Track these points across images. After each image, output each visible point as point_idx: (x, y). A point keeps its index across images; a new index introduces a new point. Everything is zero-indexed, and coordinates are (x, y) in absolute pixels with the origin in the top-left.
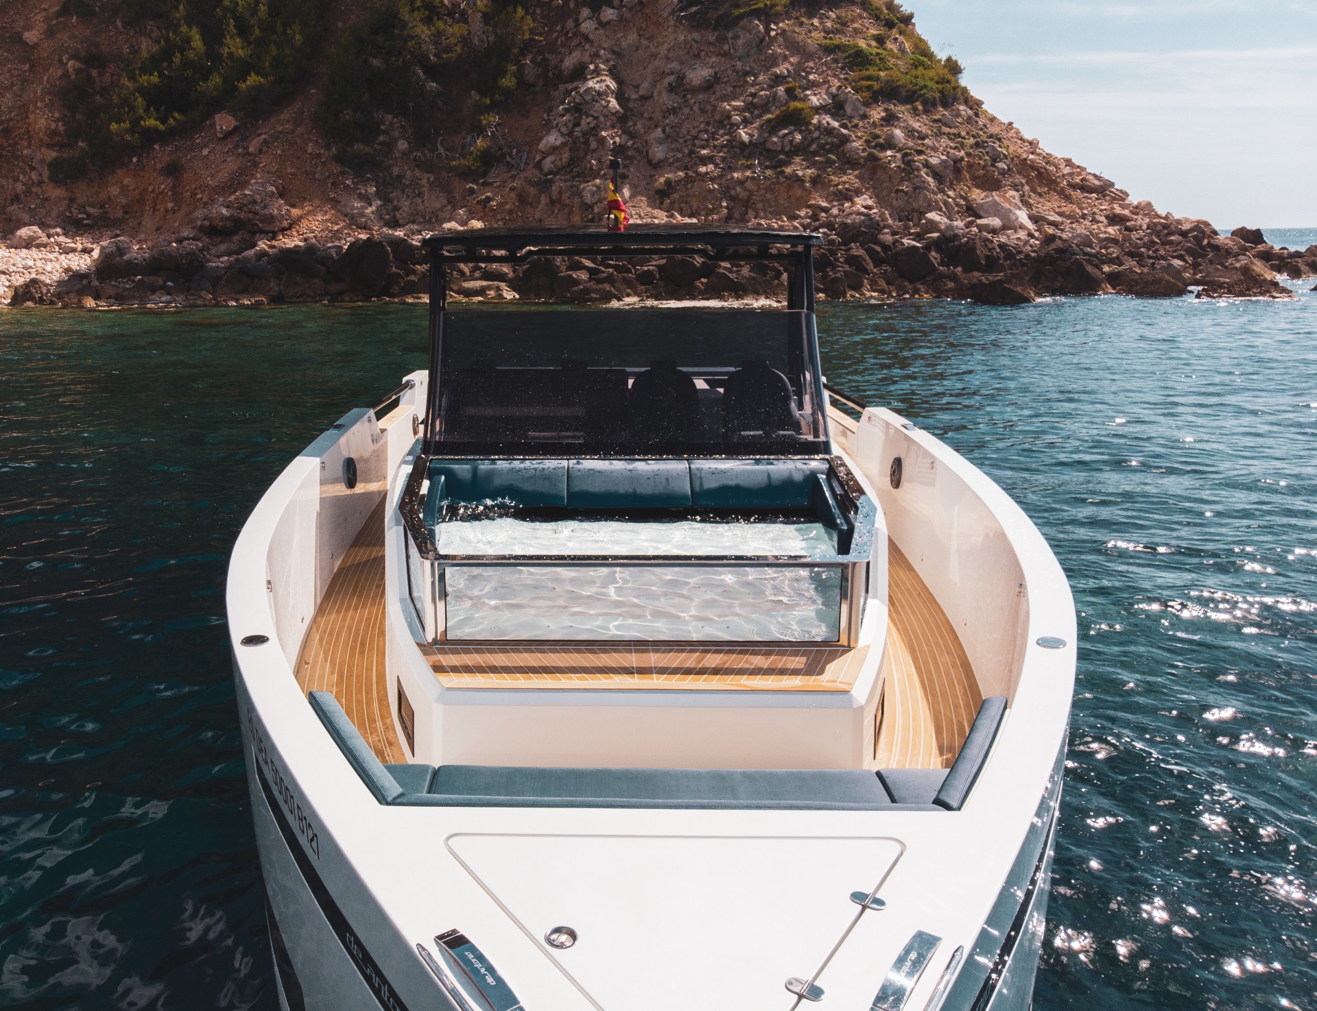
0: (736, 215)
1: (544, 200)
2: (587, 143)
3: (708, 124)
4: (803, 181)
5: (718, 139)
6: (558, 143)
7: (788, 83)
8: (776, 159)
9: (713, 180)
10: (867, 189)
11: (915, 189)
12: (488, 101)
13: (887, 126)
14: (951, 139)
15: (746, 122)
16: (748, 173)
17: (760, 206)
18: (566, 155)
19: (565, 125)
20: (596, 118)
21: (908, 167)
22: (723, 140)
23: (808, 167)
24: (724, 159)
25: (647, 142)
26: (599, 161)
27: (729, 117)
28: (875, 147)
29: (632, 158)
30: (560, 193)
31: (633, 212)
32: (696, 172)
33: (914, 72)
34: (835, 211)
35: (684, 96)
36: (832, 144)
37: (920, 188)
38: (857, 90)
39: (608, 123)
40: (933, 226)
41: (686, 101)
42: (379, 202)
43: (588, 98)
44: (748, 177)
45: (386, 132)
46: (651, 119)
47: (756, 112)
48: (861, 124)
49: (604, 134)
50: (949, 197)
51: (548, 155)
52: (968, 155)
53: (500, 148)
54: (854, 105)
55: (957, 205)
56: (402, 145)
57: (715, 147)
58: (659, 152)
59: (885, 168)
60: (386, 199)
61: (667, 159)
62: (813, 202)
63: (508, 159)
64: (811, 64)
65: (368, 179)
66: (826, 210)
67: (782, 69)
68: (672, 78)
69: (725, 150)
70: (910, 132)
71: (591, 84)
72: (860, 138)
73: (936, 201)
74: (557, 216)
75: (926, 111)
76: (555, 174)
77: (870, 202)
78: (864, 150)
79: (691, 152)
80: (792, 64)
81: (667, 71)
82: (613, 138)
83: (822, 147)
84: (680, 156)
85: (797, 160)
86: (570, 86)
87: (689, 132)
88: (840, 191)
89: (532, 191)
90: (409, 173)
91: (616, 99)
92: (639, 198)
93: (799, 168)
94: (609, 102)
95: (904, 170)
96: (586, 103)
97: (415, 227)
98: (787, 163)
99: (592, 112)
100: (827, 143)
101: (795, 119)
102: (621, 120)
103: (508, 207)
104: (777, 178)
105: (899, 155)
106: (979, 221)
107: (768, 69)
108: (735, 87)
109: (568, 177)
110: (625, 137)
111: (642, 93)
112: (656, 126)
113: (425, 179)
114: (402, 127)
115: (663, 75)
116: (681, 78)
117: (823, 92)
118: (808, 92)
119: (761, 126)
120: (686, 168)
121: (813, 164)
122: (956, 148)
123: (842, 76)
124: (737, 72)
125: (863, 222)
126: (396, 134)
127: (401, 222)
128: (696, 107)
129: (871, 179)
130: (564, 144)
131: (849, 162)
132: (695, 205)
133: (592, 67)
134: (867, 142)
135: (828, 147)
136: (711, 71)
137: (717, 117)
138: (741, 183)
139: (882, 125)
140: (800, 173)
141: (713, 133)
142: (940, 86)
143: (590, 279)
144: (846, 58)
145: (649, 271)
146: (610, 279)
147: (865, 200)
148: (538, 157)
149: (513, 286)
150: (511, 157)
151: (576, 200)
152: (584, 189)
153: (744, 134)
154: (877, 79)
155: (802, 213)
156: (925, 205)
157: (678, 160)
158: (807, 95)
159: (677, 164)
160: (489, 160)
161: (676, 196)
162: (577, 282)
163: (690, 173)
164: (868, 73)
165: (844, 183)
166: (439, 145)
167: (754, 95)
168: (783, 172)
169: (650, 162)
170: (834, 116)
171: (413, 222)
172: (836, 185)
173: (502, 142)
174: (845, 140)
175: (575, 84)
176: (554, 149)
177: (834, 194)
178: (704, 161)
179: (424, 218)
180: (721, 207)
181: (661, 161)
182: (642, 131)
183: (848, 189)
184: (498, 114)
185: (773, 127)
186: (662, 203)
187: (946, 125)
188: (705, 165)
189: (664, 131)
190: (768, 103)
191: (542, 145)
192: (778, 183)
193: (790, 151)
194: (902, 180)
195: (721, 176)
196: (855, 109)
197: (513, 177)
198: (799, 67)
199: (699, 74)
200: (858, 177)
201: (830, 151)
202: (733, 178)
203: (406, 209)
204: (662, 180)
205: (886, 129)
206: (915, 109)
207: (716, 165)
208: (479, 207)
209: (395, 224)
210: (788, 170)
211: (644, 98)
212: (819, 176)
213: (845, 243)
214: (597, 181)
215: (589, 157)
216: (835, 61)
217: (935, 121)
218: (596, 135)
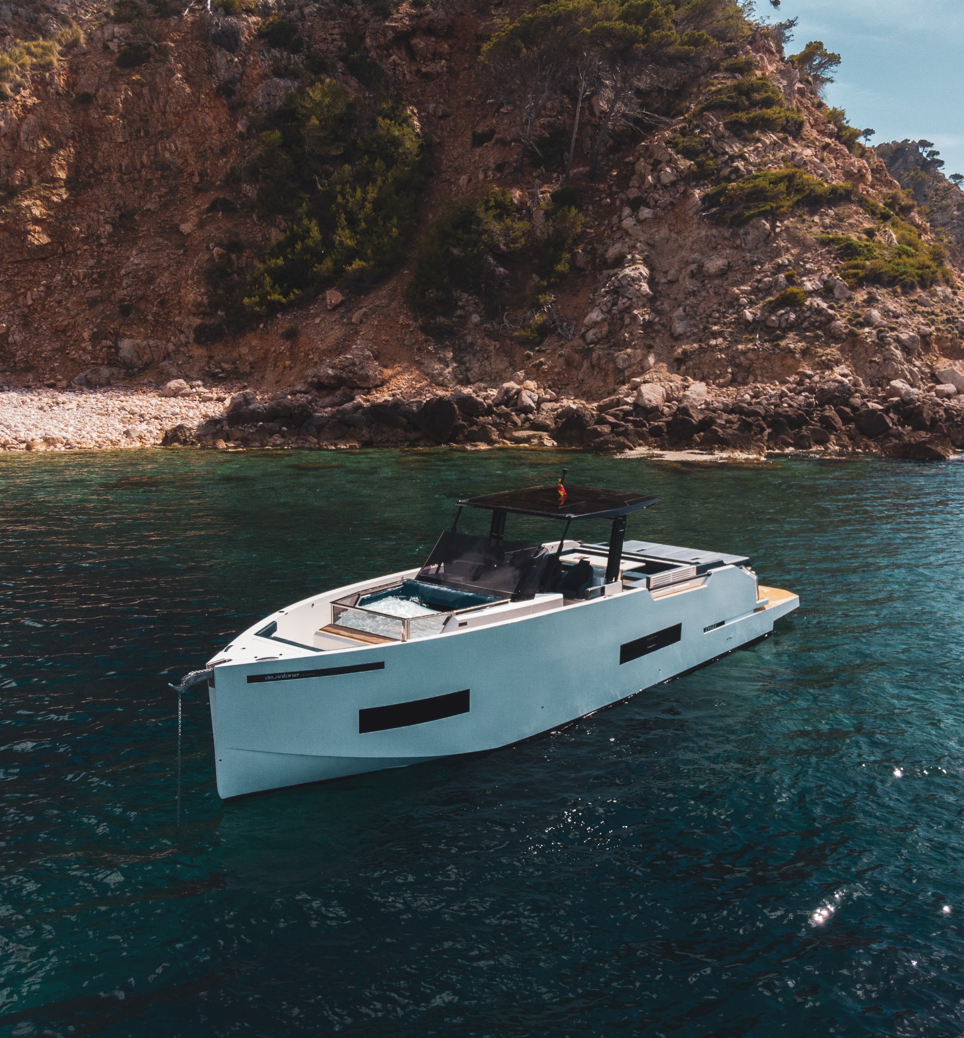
0: (740, 379)
1: (586, 364)
2: (622, 319)
3: (720, 304)
4: (794, 353)
5: (727, 317)
6: (599, 319)
7: (788, 270)
8: (773, 333)
9: (721, 351)
10: (846, 360)
11: (885, 360)
12: (545, 283)
13: (868, 306)
14: (924, 317)
15: (751, 303)
16: (750, 346)
17: (759, 372)
18: (605, 329)
19: (605, 304)
20: (630, 299)
21: (881, 341)
22: (732, 318)
23: (800, 341)
24: (731, 334)
25: (671, 318)
26: (631, 334)
27: (738, 299)
28: (855, 325)
29: (658, 332)
30: (599, 358)
31: (655, 376)
32: (708, 344)
33: (897, 260)
34: (816, 378)
35: (703, 281)
36: (821, 322)
37: (889, 359)
38: (844, 277)
39: (640, 303)
40: (895, 391)
41: (704, 285)
42: (455, 365)
43: (624, 283)
44: (749, 349)
45: (462, 308)
46: (676, 299)
47: (761, 295)
48: (846, 305)
49: (636, 312)
50: (915, 366)
51: (591, 328)
52: (938, 330)
53: (554, 322)
54: (841, 289)
55: (922, 373)
56: (475, 318)
57: (725, 324)
58: (679, 328)
59: (862, 342)
60: (461, 362)
61: (685, 333)
62: (801, 370)
63: (559, 330)
64: (809, 255)
65: (447, 346)
66: (810, 377)
67: (784, 259)
68: (693, 267)
69: (733, 326)
70: (886, 312)
71: (627, 271)
72: (844, 317)
73: (902, 370)
74: (595, 378)
75: (904, 293)
76: (596, 343)
77: (846, 371)
78: (846, 327)
79: (705, 328)
80: (792, 255)
81: (690, 260)
82: (643, 315)
83: (812, 324)
84: (696, 330)
85: (791, 335)
86: (612, 272)
87: (705, 311)
88: (823, 362)
89: (577, 357)
90: (479, 341)
91: (648, 283)
92: (661, 364)
93: (791, 342)
94: (641, 286)
95: (878, 344)
96: (623, 286)
97: (482, 385)
98: (782, 338)
99: (627, 295)
100: (817, 321)
101: (791, 301)
102: (651, 301)
103: (556, 370)
104: (773, 350)
105: (874, 332)
106: (939, 387)
107: (772, 259)
108: (743, 274)
109: (606, 346)
110: (653, 314)
111: (669, 278)
112: (679, 306)
113: (493, 345)
114: (475, 303)
115: (687, 263)
116: (701, 266)
117: (816, 278)
118: (804, 279)
119: (764, 306)
120: (700, 341)
121: (803, 338)
122: (927, 324)
123: (834, 265)
124: (746, 262)
125: (837, 388)
126: (471, 309)
127: (472, 380)
128: (711, 291)
129: (850, 351)
130: (603, 320)
131: (833, 337)
132: (706, 371)
133: (629, 257)
134: (850, 320)
135: (817, 324)
136: (725, 261)
137: (728, 299)
138: (744, 353)
139: (863, 306)
140: (792, 346)
141: (724, 312)
142: (920, 272)
143: (612, 431)
144: (838, 250)
145: (658, 426)
146: (625, 434)
147: (842, 369)
148: (583, 330)
149: (553, 437)
150: (562, 329)
151: (611, 366)
152: (617, 357)
153: (748, 314)
154: (863, 267)
155: (791, 379)
156: (893, 373)
157: (694, 334)
158: (803, 281)
159: (693, 337)
160: (543, 331)
161: (691, 363)
162: (600, 434)
163: (703, 345)
164: (855, 262)
165: (827, 354)
166: (505, 319)
167: (759, 281)
168: (779, 345)
169: (672, 335)
170: (825, 299)
171: (481, 380)
172: (821, 357)
173: (556, 317)
174: (832, 318)
175: (615, 271)
176: (596, 324)
177: (818, 364)
178: (715, 335)
179: (490, 377)
180: (727, 372)
181: (680, 335)
182: (668, 309)
183: (829, 360)
184: (554, 293)
185: (772, 308)
186: (679, 369)
187: (921, 304)
188: (716, 338)
189: (684, 310)
190: (771, 287)
191: (586, 320)
192: (774, 354)
193: (786, 327)
194: (876, 352)
195: (728, 348)
196: (842, 292)
197: (562, 346)
198: (798, 258)
199: (715, 264)
200: (841, 350)
201: (819, 328)
202: (737, 349)
203: (476, 370)
204: (680, 350)
205: (866, 309)
206: (895, 292)
207: (725, 339)
208: (534, 369)
209: (466, 382)
210: (783, 343)
211: (671, 282)
212: (808, 348)
213: (822, 405)
214: (629, 350)
215: (623, 331)
216: (829, 252)
217: (912, 301)
218: (630, 313)
